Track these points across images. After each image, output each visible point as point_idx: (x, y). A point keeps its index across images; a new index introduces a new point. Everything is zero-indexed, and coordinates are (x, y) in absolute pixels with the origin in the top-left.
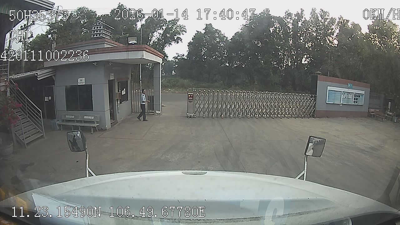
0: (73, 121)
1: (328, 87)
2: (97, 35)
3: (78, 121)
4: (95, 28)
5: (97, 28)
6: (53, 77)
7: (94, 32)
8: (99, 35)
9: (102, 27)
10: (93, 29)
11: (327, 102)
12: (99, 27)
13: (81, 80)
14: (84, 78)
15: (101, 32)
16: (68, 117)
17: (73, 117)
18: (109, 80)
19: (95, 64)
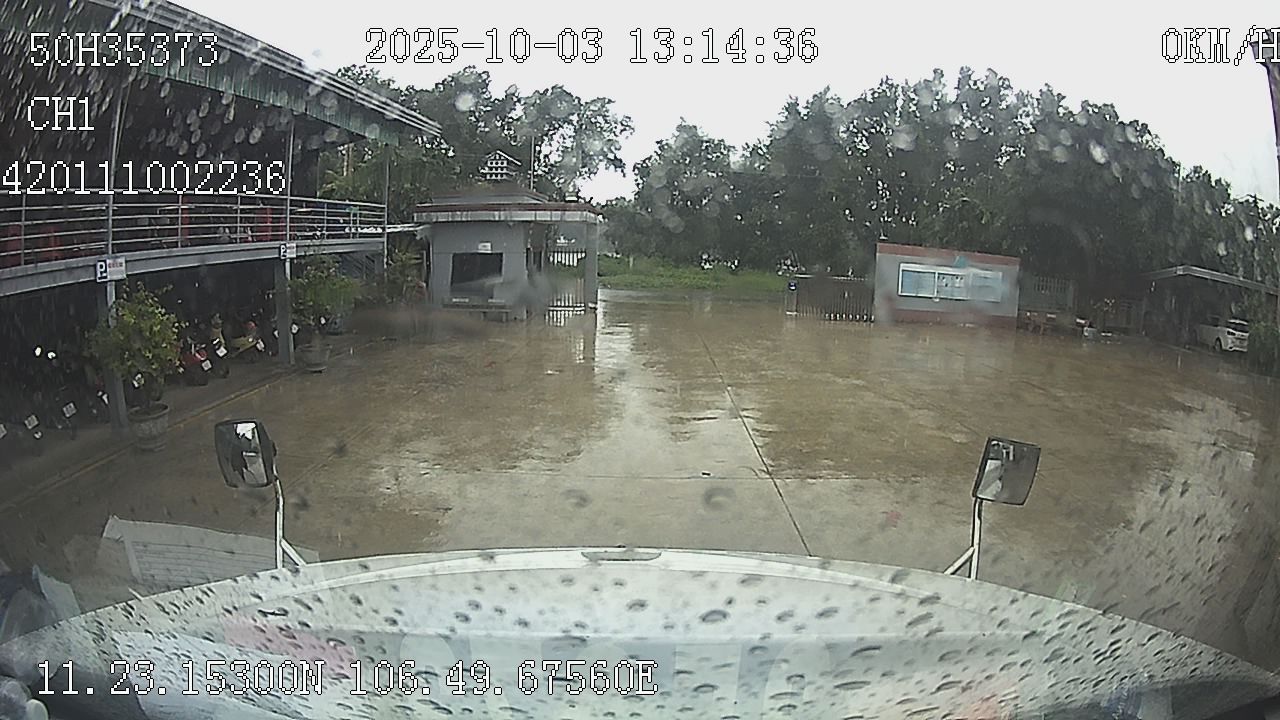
0: (468, 307)
1: (902, 265)
2: (496, 176)
3: (474, 306)
4: (492, 163)
5: (497, 163)
6: (430, 239)
7: (491, 170)
8: (502, 176)
9: (505, 162)
10: (489, 165)
11: (900, 293)
12: (500, 162)
13: (485, 246)
14: (489, 244)
15: (505, 171)
16: (457, 300)
17: (467, 300)
18: (528, 249)
19: (511, 224)
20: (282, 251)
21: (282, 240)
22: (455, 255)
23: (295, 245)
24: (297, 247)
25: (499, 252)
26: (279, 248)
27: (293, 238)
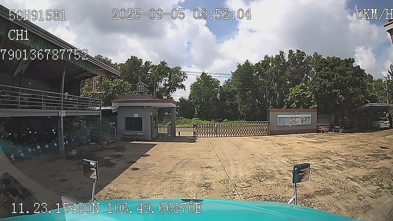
0: (131, 136)
1: (278, 115)
2: (140, 91)
3: (133, 136)
4: (139, 86)
5: (140, 86)
6: (118, 112)
7: (139, 88)
8: (142, 91)
9: (143, 86)
10: (138, 87)
11: (278, 125)
13: (136, 115)
14: (138, 114)
15: (143, 89)
16: (127, 133)
17: (130, 134)
18: (151, 116)
19: (145, 107)
20: (60, 113)
21: (60, 110)
22: (126, 118)
23: (65, 112)
24: (66, 112)
25: (141, 117)
26: (59, 112)
27: (64, 109)
